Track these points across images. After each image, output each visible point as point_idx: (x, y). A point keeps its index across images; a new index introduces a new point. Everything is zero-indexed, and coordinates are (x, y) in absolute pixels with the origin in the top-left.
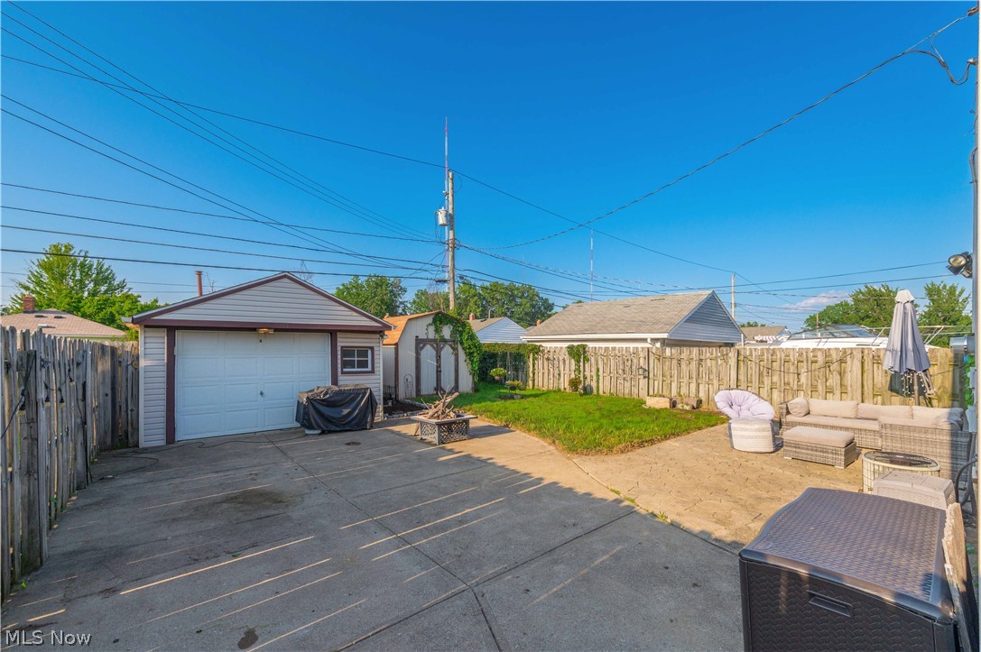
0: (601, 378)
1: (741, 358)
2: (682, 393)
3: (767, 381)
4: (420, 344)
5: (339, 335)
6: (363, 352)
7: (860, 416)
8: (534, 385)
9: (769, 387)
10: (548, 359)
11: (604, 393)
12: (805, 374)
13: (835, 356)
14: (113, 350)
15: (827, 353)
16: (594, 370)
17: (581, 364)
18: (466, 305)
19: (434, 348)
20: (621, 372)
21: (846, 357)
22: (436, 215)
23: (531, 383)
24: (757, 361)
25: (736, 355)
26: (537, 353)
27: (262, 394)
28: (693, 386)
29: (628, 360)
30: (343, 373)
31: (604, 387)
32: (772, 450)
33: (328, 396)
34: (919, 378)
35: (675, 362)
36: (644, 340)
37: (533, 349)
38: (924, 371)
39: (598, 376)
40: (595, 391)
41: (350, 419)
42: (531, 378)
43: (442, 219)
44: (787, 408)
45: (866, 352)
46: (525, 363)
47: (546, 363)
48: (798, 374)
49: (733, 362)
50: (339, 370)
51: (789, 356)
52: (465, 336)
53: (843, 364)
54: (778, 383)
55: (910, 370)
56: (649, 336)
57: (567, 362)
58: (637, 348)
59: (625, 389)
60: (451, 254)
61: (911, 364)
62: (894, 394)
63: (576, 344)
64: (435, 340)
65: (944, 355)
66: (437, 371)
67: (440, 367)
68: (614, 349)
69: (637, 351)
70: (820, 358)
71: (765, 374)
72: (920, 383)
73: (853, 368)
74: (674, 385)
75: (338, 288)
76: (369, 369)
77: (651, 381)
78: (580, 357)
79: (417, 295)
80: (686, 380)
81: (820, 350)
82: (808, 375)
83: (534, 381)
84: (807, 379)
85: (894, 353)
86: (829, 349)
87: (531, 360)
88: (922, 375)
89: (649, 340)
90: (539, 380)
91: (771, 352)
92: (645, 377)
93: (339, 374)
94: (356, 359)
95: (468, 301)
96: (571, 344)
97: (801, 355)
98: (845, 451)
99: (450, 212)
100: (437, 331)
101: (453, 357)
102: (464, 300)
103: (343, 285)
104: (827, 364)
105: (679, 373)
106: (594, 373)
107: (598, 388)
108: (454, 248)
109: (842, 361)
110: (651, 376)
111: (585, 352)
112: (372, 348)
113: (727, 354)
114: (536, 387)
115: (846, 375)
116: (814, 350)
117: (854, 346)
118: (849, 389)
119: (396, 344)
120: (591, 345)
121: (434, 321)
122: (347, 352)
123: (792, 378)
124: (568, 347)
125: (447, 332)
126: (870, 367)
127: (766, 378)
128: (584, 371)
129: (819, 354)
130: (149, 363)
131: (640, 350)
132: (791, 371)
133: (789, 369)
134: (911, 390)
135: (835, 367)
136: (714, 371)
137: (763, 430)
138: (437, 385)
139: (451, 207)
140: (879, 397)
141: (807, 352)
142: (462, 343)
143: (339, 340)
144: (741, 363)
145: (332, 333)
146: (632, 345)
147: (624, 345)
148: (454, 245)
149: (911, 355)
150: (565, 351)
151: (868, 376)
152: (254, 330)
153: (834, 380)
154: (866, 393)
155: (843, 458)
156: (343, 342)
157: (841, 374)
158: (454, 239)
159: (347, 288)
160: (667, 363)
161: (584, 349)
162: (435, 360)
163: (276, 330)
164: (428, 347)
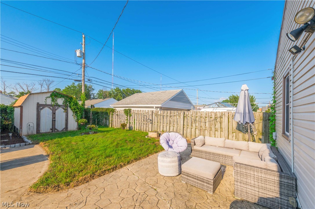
0: (136, 123)
1: (185, 115)
2: (164, 130)
3: (194, 125)
4: (40, 107)
7: (226, 146)
8: (112, 126)
9: (195, 128)
10: (117, 115)
11: (137, 129)
12: (208, 123)
13: (218, 115)
15: (216, 114)
16: (133, 120)
17: (129, 117)
18: (117, 96)
19: (51, 109)
20: (142, 120)
21: (222, 115)
22: (76, 52)
23: (111, 125)
24: (191, 117)
25: (183, 114)
26: (113, 112)
28: (168, 127)
29: (145, 116)
31: (136, 127)
32: (178, 174)
34: (250, 126)
35: (162, 117)
36: (153, 107)
37: (111, 110)
38: (252, 123)
39: (135, 122)
40: (133, 129)
42: (111, 123)
43: (78, 54)
44: (194, 142)
45: (230, 114)
46: (109, 116)
47: (116, 116)
48: (205, 123)
49: (182, 117)
51: (202, 115)
52: (72, 104)
53: (221, 119)
54: (198, 126)
55: (247, 122)
56: (155, 106)
57: (124, 116)
58: (149, 110)
59: (144, 128)
60: (83, 69)
61: (247, 120)
62: (240, 132)
63: (127, 108)
64: (51, 105)
65: (259, 115)
66: (53, 120)
67: (55, 118)
68: (140, 111)
69: (149, 112)
70: (213, 116)
71: (193, 122)
72: (251, 129)
73: (225, 120)
74: (161, 127)
75: (66, 87)
77: (153, 125)
78: (128, 114)
79: (99, 91)
80: (165, 125)
81: (213, 112)
82: (208, 124)
83: (112, 124)
84: (208, 125)
85: (241, 114)
86: (217, 112)
87: (111, 115)
88: (252, 125)
89: (154, 107)
90: (114, 124)
91: (196, 113)
92: (151, 123)
95: (118, 94)
96: (125, 108)
97: (206, 114)
98: (214, 181)
99: (83, 51)
100: (53, 100)
101: (64, 114)
102: (116, 94)
103: (68, 86)
104: (216, 119)
105: (163, 121)
106: (133, 121)
107: (134, 127)
108: (84, 67)
109: (221, 117)
110: (153, 122)
111: (130, 112)
113: (180, 114)
114: (113, 127)
115: (222, 123)
116: (211, 112)
117: (225, 111)
118: (223, 129)
119: (21, 106)
120: (133, 109)
121: (51, 96)
123: (203, 124)
124: (124, 110)
125: (60, 101)
126: (231, 120)
127: (193, 124)
128: (130, 120)
129: (213, 114)
131: (150, 111)
132: (203, 121)
133: (202, 121)
134: (247, 131)
135: (218, 120)
136: (176, 121)
137: (173, 162)
138: (53, 127)
139: (83, 49)
140: (235, 133)
141: (208, 113)
142: (70, 107)
144: (185, 117)
146: (147, 109)
147: (144, 109)
148: (84, 66)
149: (247, 115)
150: (123, 112)
151: (230, 124)
153: (218, 125)
154: (229, 131)
155: (212, 187)
157: (221, 123)
158: (85, 63)
159: (70, 87)
160: (159, 117)
161: (130, 110)
162: (51, 115)
164: (47, 109)
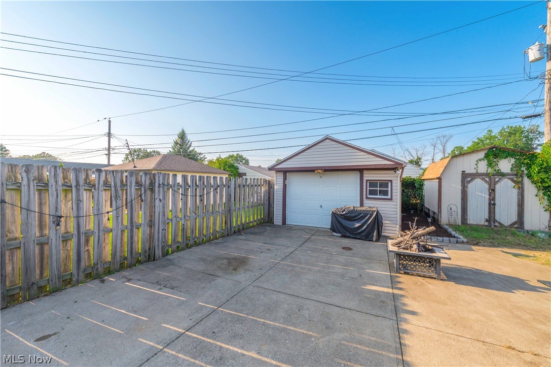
4: (466, 178)
5: (365, 172)
6: (384, 184)
14: (269, 181)
19: (486, 181)
27: (321, 206)
30: (367, 198)
33: (344, 212)
41: (360, 231)
43: (533, 55)
50: (364, 196)
52: (536, 169)
60: (547, 86)
64: (487, 175)
66: (490, 204)
67: (494, 199)
76: (389, 197)
93: (364, 199)
94: (378, 189)
100: (490, 165)
101: (515, 192)
112: (391, 181)
119: (439, 179)
121: (487, 156)
122: (372, 183)
125: (505, 165)
130: (277, 187)
138: (490, 217)
142: (530, 177)
143: (364, 175)
145: (361, 170)
152: (313, 171)
156: (368, 176)
159: (483, 139)
162: (487, 193)
163: (325, 170)
164: (478, 181)
